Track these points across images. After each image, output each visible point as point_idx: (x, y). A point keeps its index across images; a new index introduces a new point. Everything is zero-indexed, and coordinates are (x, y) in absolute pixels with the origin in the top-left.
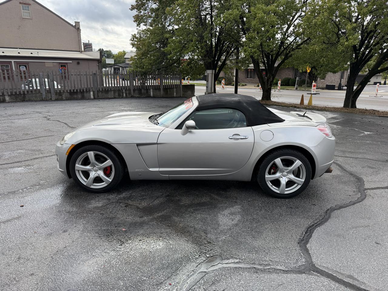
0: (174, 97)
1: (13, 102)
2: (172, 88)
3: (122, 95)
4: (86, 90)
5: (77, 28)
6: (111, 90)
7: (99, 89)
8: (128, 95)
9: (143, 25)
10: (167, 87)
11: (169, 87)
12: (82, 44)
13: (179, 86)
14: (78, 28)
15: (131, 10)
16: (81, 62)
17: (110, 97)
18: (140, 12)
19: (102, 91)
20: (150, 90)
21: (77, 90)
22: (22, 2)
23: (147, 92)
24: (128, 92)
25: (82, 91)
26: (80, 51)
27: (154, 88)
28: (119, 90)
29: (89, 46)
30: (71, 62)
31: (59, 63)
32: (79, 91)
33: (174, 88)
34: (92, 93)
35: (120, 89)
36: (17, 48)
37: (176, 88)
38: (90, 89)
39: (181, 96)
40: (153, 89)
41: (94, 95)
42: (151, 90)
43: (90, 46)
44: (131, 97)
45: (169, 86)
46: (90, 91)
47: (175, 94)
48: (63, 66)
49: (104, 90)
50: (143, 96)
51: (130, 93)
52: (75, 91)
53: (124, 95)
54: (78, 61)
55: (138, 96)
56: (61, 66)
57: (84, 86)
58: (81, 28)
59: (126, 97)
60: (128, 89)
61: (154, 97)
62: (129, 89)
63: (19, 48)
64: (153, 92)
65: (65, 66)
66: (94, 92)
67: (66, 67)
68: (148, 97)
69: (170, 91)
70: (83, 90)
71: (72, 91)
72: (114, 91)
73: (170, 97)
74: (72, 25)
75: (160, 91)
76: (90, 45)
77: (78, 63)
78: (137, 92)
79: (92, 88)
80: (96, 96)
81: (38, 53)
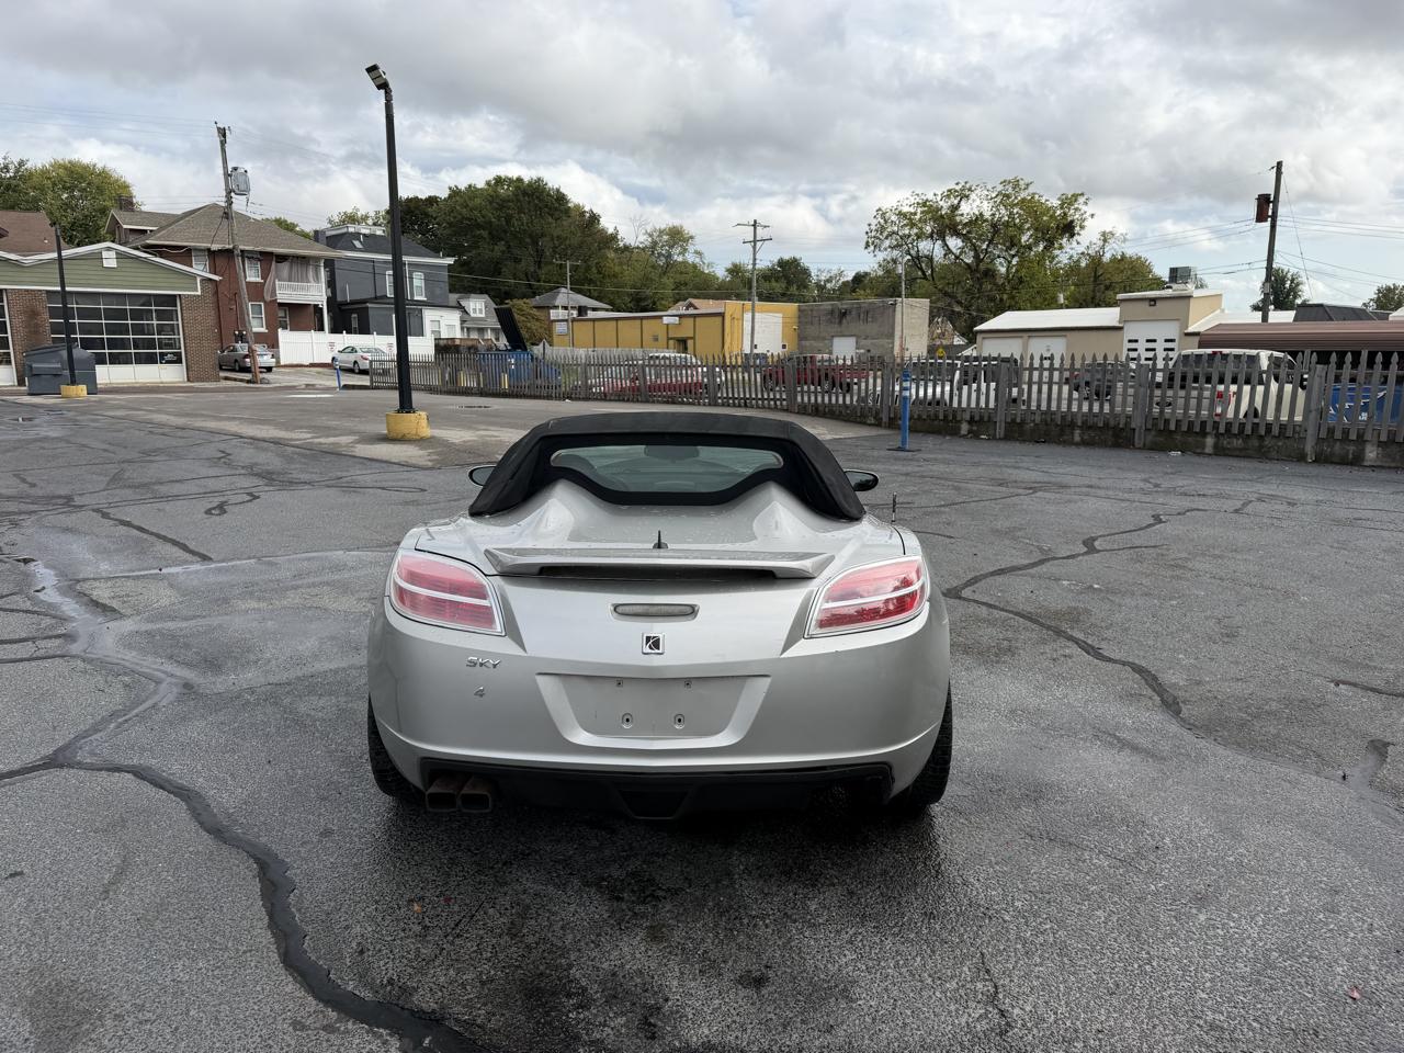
1: (1389, 468)
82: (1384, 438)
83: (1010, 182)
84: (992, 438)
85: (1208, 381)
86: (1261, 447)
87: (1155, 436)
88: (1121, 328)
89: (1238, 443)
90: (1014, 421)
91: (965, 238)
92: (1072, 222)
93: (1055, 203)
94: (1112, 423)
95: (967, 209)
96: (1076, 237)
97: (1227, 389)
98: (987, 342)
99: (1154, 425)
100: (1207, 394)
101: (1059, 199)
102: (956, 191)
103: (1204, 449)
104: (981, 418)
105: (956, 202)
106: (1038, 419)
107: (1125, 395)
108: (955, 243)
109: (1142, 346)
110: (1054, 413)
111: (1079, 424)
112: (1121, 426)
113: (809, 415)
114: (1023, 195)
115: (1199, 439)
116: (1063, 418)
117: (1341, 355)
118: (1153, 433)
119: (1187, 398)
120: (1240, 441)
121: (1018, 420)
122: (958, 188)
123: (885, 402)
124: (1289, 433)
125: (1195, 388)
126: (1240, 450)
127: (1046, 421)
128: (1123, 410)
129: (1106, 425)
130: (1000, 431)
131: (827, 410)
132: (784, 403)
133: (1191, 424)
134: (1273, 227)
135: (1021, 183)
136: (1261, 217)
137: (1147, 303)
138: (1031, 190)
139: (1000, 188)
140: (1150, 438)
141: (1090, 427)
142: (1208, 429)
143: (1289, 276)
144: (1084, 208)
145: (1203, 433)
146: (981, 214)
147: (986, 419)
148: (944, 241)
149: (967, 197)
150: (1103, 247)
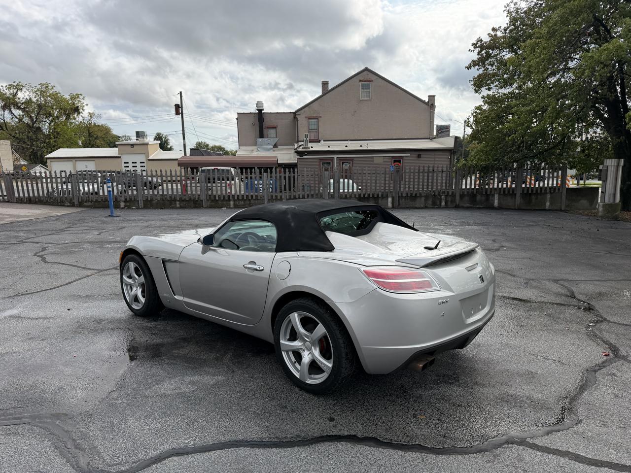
0: (545, 210)
2: (541, 193)
3: (438, 203)
4: (382, 195)
5: (430, 104)
6: (421, 196)
7: (402, 194)
8: (449, 203)
9: (486, 89)
10: (530, 192)
11: (535, 192)
12: (435, 127)
13: (559, 189)
14: (432, 104)
15: (468, 69)
16: (423, 154)
17: (417, 206)
18: (485, 70)
19: (407, 197)
20: (493, 195)
21: (369, 195)
22: (362, 79)
23: (487, 199)
24: (449, 199)
25: (376, 196)
26: (429, 139)
27: (502, 193)
28: (434, 195)
29: (445, 130)
30: (409, 155)
31: (392, 157)
32: (371, 196)
33: (546, 193)
34: (390, 200)
35: (437, 194)
36: (347, 140)
37: (551, 193)
38: (389, 193)
39: (563, 209)
40: (499, 194)
41: (393, 203)
42: (496, 196)
43: (447, 130)
44: (456, 207)
45: (535, 190)
46: (387, 197)
47: (548, 204)
48: (397, 161)
49: (409, 195)
50: (477, 206)
51: (453, 201)
52: (366, 196)
53: (443, 203)
54: (419, 152)
55: (468, 205)
56: (395, 161)
57: (380, 189)
58: (436, 105)
59: (447, 207)
60: (450, 193)
61: (500, 208)
62: (452, 194)
63: (350, 140)
64: (499, 199)
65: (399, 161)
66: (393, 198)
67: (400, 163)
68: (490, 207)
69: (536, 199)
70: (378, 195)
71: (362, 196)
72: (427, 197)
73: (534, 210)
74: (423, 102)
75: (515, 198)
76: (446, 128)
77: (419, 156)
78: (466, 198)
79: (391, 192)
80: (396, 204)
81: (367, 144)
82: (288, 198)
83: (44, 85)
84: (138, 208)
85: (223, 180)
86: (250, 203)
87: (211, 202)
88: (120, 157)
89: (242, 203)
90: (147, 199)
91: (23, 110)
92: (78, 107)
93: (69, 98)
94: (193, 198)
95: (22, 96)
96: (81, 114)
97: (230, 182)
98: (53, 163)
99: (210, 198)
100: (224, 185)
101: (69, 95)
102: (14, 86)
103: (230, 206)
104: (131, 199)
105: (15, 91)
106: (159, 198)
107: (191, 186)
108: (17, 112)
109: (130, 165)
110: (166, 195)
111: (178, 199)
112: (196, 199)
113: (25, 203)
114: (51, 92)
115: (228, 202)
116: (171, 197)
117: (271, 169)
118: (210, 201)
119: (217, 187)
120: (242, 202)
121: (149, 199)
122: (15, 84)
123: (75, 194)
124: (259, 198)
125: (218, 183)
126: (243, 205)
127: (162, 199)
128: (196, 193)
129: (190, 199)
130: (141, 204)
131: (37, 200)
132: (6, 198)
133: (224, 197)
134: (182, 117)
135: (50, 85)
136: (177, 113)
137: (130, 146)
138: (55, 89)
139: (39, 87)
140: (209, 203)
141: (183, 201)
142: (231, 198)
143: (164, 136)
144: (82, 101)
145: (229, 200)
146: (30, 99)
147: (133, 200)
148: (10, 110)
149: (21, 89)
150: (90, 120)
